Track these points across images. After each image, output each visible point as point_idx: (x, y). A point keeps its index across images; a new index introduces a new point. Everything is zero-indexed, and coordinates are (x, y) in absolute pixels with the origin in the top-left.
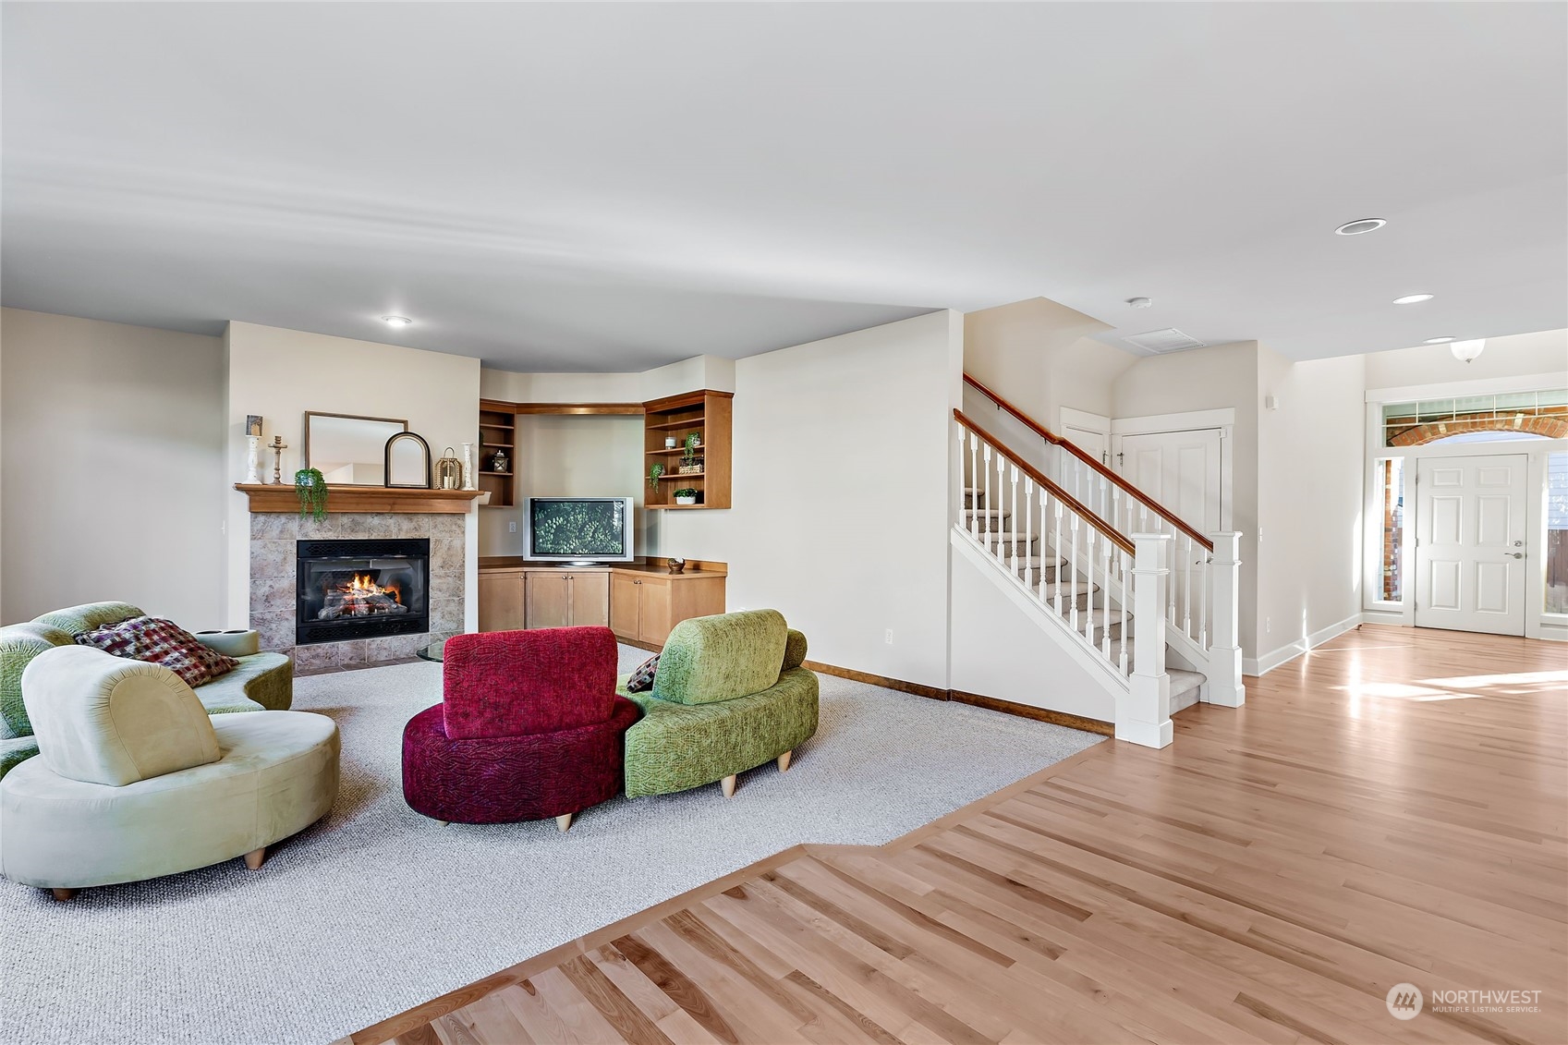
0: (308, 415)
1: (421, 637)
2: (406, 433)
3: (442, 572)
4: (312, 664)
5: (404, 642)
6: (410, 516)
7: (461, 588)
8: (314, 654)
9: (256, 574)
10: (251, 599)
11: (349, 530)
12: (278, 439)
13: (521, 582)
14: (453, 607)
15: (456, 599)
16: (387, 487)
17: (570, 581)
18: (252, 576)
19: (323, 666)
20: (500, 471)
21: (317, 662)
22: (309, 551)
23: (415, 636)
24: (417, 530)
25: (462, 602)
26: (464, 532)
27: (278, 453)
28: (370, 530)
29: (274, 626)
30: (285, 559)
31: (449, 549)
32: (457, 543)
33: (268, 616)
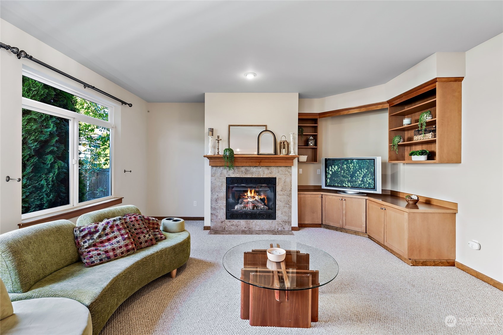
0: (230, 126)
1: (272, 222)
2: (266, 130)
3: (281, 193)
4: (231, 228)
5: (266, 223)
6: (268, 167)
7: (290, 201)
8: (232, 224)
9: (213, 190)
10: (211, 200)
11: (244, 173)
12: (218, 137)
13: (320, 199)
14: (286, 209)
15: (288, 206)
16: (258, 155)
17: (344, 202)
18: (211, 191)
19: (235, 229)
20: (311, 146)
21: (233, 227)
22: (230, 181)
23: (270, 221)
24: (271, 174)
25: (290, 207)
26: (291, 175)
27: (218, 142)
28: (252, 173)
29: (218, 211)
30: (222, 184)
31: (284, 182)
32: (288, 180)
33: (216, 207)
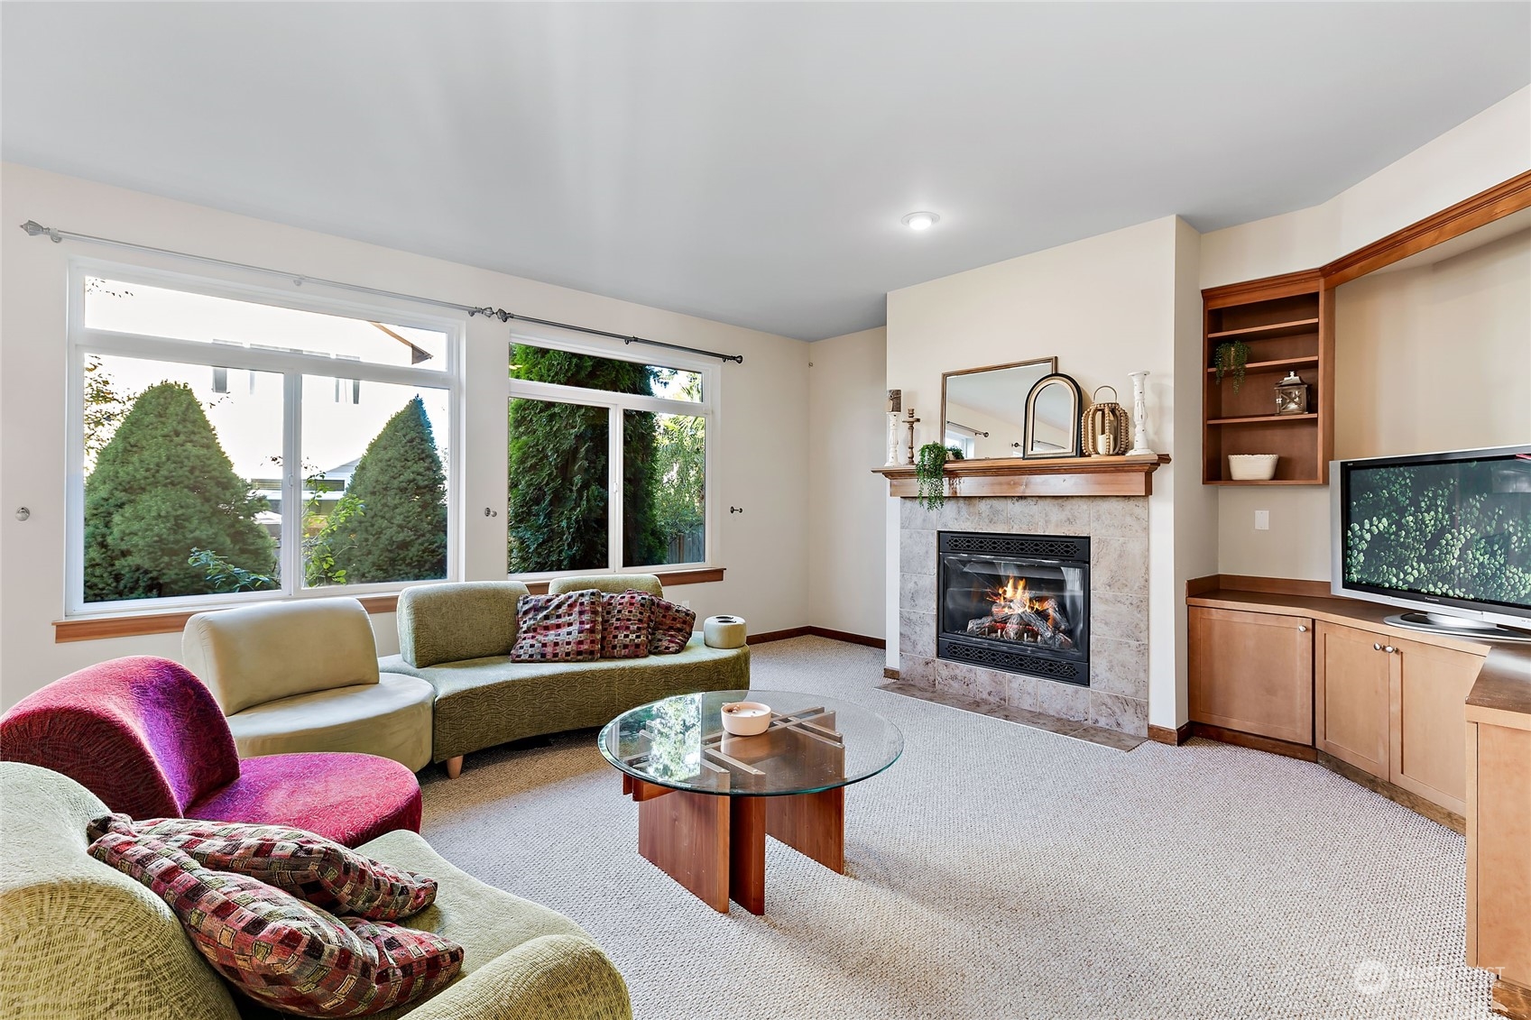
0: (945, 376)
1: (1076, 692)
2: (1057, 374)
3: (1110, 594)
4: (951, 686)
5: (1054, 692)
6: (1060, 501)
7: (1143, 626)
8: (953, 674)
9: (905, 566)
10: (901, 594)
11: (987, 520)
12: (911, 414)
13: (1303, 641)
14: (1128, 656)
15: (1134, 643)
16: (1024, 458)
17: (1395, 658)
18: (902, 568)
19: (961, 692)
20: (1292, 413)
21: (955, 685)
22: (950, 542)
23: (1070, 688)
24: (1071, 523)
25: (1144, 651)
26: (1147, 529)
27: (912, 428)
28: (1008, 521)
29: (918, 629)
30: (927, 552)
31: (1120, 556)
32: (1135, 547)
33: (913, 617)
